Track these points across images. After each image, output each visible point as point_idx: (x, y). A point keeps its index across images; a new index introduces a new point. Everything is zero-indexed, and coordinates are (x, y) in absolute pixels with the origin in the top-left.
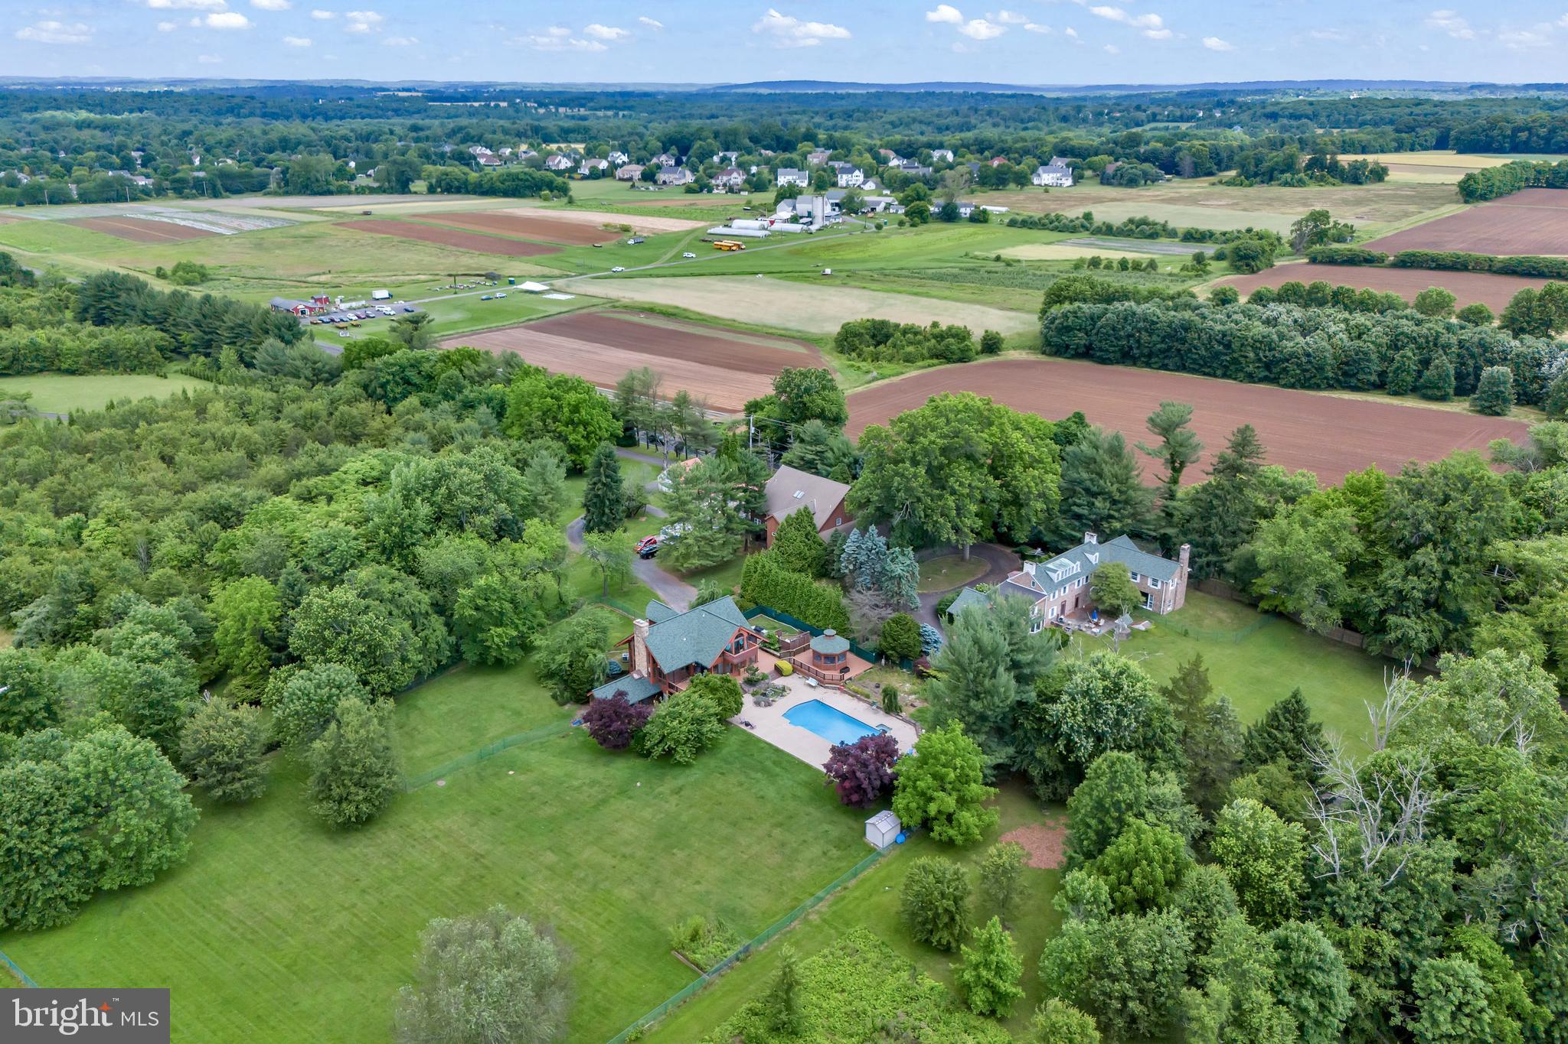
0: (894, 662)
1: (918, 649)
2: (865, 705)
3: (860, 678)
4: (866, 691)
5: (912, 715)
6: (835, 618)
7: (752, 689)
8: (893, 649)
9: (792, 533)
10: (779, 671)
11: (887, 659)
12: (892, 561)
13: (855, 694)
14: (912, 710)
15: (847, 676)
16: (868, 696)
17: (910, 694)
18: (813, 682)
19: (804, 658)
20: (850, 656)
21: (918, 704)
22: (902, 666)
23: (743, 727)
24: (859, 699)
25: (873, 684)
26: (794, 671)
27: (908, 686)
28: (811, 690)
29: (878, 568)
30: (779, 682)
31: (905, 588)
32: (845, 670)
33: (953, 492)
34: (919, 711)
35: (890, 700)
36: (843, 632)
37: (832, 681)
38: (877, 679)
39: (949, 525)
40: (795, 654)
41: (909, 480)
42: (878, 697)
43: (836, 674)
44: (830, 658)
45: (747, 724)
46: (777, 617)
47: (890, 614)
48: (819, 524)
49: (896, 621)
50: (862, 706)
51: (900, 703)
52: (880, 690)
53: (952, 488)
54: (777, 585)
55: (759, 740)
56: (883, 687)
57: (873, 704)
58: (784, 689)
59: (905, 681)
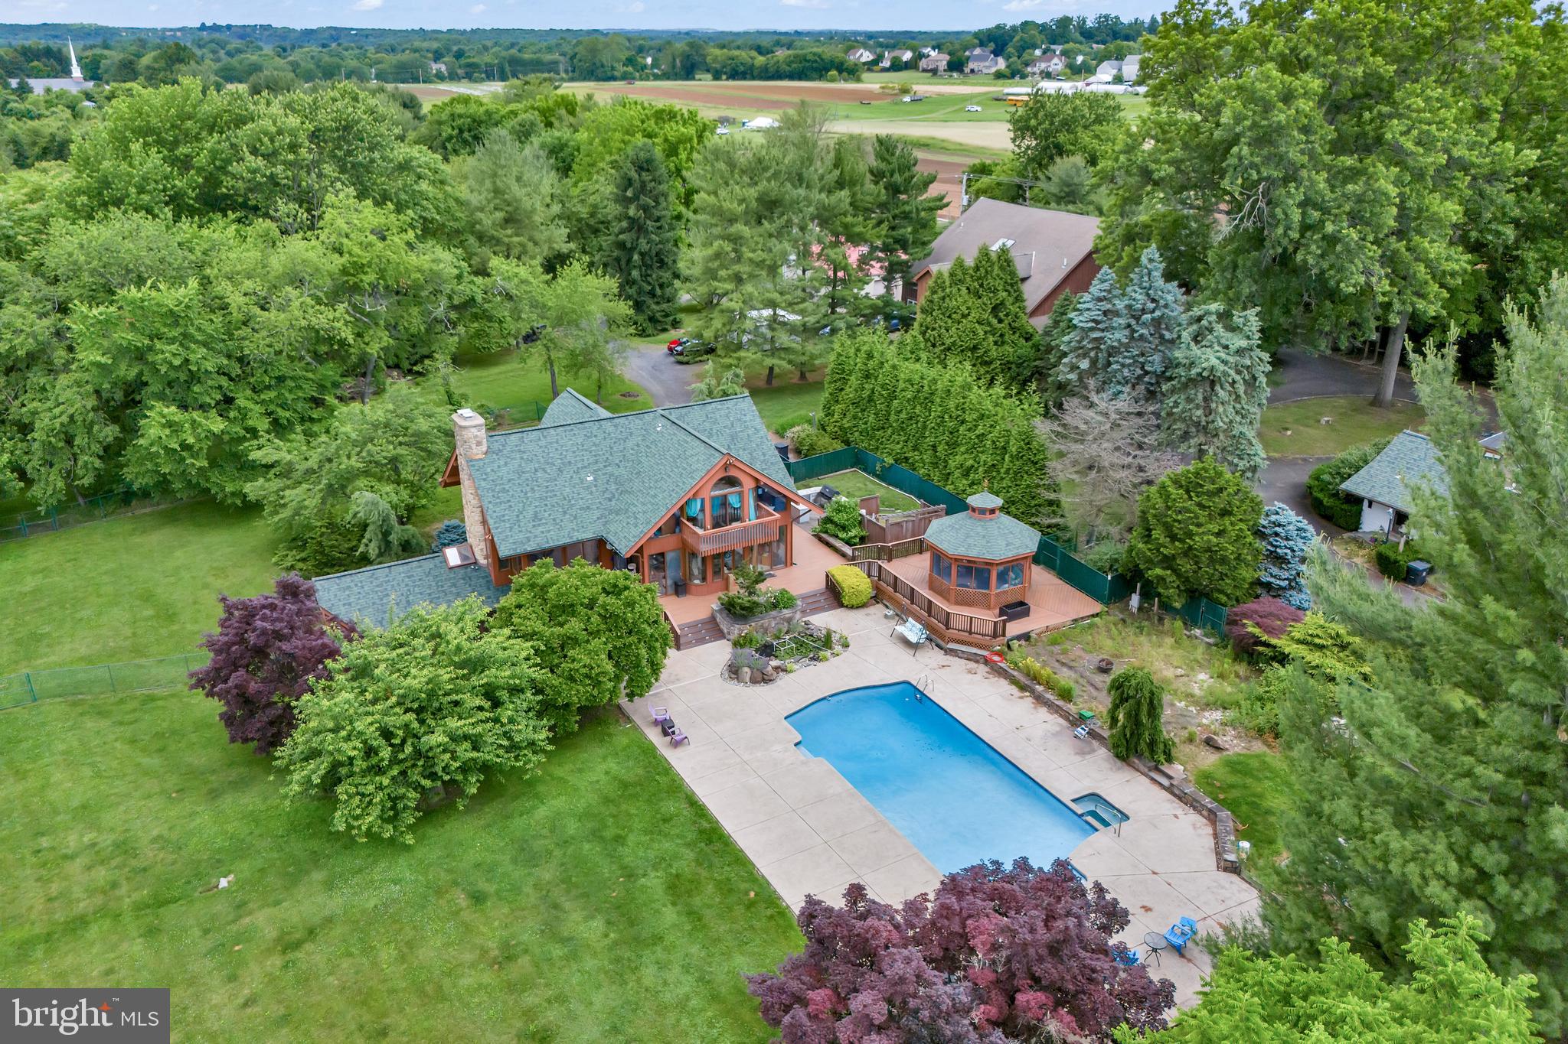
0: (1166, 607)
1: (1247, 574)
2: (1055, 722)
3: (1056, 637)
4: (1065, 678)
5: (1206, 779)
6: (1017, 475)
7: (737, 630)
8: (1168, 562)
9: (961, 299)
10: (834, 594)
11: (1147, 595)
12: (1196, 339)
13: (1028, 683)
14: (1209, 760)
15: (1014, 628)
16: (1066, 695)
17: (1207, 706)
18: (912, 630)
19: (912, 570)
20: (1040, 575)
21: (1229, 740)
22: (1190, 617)
23: (654, 736)
24: (1039, 700)
25: (1090, 660)
26: (878, 597)
27: (1202, 681)
28: (905, 654)
29: (1156, 363)
30: (825, 620)
31: (1224, 414)
32: (1017, 609)
33: (1397, 157)
34: (1236, 766)
35: (1134, 718)
36: (1023, 508)
37: (969, 635)
38: (1108, 645)
39: (1375, 251)
40: (890, 555)
41: (1267, 108)
42: (1097, 704)
43: (986, 617)
44: (976, 571)
45: (666, 728)
46: (886, 476)
47: (1167, 467)
48: (1031, 302)
49: (1189, 486)
50: (1043, 722)
51: (1168, 731)
52: (1107, 679)
53: (1398, 149)
54: (893, 396)
55: (676, 787)
56: (1118, 670)
57: (1078, 721)
58: (827, 642)
59: (1194, 665)
